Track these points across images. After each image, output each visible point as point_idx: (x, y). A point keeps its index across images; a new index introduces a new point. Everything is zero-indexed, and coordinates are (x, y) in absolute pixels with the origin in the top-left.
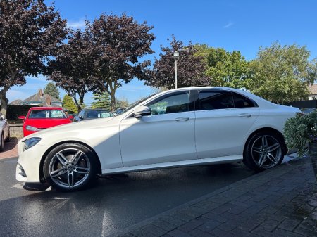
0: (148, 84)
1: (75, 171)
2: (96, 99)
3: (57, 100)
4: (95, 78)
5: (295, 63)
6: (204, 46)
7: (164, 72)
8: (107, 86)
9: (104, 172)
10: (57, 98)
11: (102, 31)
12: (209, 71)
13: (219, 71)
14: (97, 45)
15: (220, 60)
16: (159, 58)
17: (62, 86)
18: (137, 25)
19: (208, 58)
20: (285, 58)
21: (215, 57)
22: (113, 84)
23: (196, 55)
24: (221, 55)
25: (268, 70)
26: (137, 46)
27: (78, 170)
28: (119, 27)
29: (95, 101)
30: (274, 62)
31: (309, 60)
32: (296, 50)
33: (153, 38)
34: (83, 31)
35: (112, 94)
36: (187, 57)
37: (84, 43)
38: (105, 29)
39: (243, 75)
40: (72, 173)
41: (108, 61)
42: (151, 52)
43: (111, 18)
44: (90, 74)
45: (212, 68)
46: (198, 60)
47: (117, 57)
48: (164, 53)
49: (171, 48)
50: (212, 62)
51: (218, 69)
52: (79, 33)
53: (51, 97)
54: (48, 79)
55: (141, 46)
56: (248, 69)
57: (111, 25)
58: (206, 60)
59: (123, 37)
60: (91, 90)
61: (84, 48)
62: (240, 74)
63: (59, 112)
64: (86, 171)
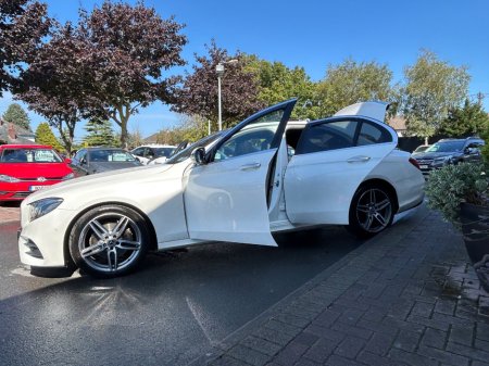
0: (175, 110)
1: (119, 246)
2: (90, 130)
3: (26, 132)
4: (93, 98)
5: (375, 87)
6: (253, 58)
7: (201, 93)
8: (114, 112)
9: (161, 246)
10: (27, 128)
11: (105, 26)
12: (263, 94)
13: (275, 95)
14: (99, 47)
15: (277, 79)
16: (192, 72)
17: (40, 111)
18: (161, 21)
19: (261, 76)
20: (362, 80)
21: (271, 74)
22: (124, 108)
23: (245, 71)
24: (278, 71)
25: (340, 96)
26: (160, 53)
27: (123, 244)
28: (133, 21)
29: (89, 134)
30: (349, 85)
31: (392, 84)
32: (377, 71)
33: (184, 42)
34: (75, 25)
35: (123, 125)
36: (233, 73)
37: (78, 45)
38: (111, 25)
39: (308, 101)
40: (114, 250)
41: (118, 74)
42: (182, 63)
43: (120, 7)
44: (87, 93)
45: (267, 89)
46: (247, 78)
47: (132, 68)
48: (200, 65)
49: (209, 58)
50: (267, 81)
51: (275, 91)
52: (69, 28)
53: (16, 127)
54: (15, 99)
55: (167, 52)
56: (315, 94)
57: (121, 19)
58: (258, 78)
59: (140, 38)
60: (85, 117)
61: (77, 51)
62: (305, 99)
63: (48, 153)
64: (134, 246)
